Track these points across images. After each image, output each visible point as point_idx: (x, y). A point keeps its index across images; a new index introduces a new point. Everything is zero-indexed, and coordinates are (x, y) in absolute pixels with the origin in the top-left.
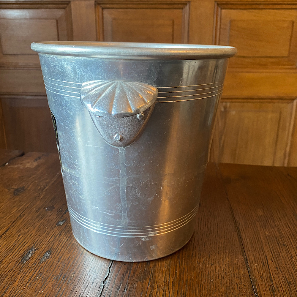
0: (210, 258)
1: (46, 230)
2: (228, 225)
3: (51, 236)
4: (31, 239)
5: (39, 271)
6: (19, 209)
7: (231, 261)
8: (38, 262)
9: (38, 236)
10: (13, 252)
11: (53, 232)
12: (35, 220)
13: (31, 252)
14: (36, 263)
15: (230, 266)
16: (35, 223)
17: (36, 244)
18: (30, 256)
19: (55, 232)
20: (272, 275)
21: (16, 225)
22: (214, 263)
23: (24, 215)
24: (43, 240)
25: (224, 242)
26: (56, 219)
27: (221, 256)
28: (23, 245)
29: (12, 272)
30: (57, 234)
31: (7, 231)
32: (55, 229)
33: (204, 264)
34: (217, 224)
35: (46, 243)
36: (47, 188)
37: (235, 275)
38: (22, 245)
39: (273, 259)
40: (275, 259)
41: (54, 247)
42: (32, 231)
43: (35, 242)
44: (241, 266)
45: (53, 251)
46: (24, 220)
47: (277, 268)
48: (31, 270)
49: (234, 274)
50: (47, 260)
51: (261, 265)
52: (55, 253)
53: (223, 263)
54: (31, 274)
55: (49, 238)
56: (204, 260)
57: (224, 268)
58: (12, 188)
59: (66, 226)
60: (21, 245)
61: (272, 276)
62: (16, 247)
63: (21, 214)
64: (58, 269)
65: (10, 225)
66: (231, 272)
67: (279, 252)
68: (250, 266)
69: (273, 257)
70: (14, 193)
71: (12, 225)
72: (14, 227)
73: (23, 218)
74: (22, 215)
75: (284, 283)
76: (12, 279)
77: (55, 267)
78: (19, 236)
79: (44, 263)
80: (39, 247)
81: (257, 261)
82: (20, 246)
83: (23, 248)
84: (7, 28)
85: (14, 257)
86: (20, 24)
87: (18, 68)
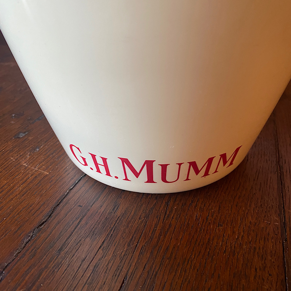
0: (220, 213)
2: (265, 162)
11: (4, 146)
15: (252, 232)
22: (224, 222)
25: (252, 188)
26: (18, 129)
27: (240, 211)
30: (8, 149)
32: (9, 142)
33: (206, 222)
44: (272, 234)
68: (288, 237)
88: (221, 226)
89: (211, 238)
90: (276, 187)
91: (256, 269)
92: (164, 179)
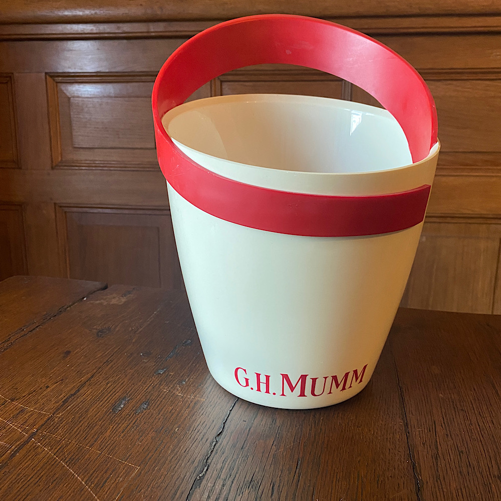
0: (358, 420)
1: (142, 379)
3: (148, 385)
4: (123, 388)
5: (135, 423)
6: (106, 354)
7: (385, 424)
8: (133, 413)
9: (131, 385)
10: (101, 401)
11: (151, 381)
12: (126, 367)
13: (124, 402)
14: (131, 414)
15: (383, 429)
16: (126, 370)
17: (130, 393)
18: (122, 406)
19: (153, 382)
20: (438, 442)
21: (103, 371)
22: (361, 425)
23: (112, 361)
24: (138, 390)
26: (155, 366)
27: (373, 418)
28: (114, 394)
29: (102, 421)
30: (156, 383)
31: (92, 377)
32: (153, 378)
33: (348, 426)
35: (142, 392)
36: (140, 330)
37: (389, 439)
39: (443, 425)
40: (446, 425)
41: (152, 398)
42: (123, 379)
43: (128, 392)
44: (398, 430)
45: (151, 402)
46: (112, 366)
47: (447, 435)
48: (125, 421)
49: (387, 438)
50: (145, 411)
51: (426, 430)
52: (154, 404)
53: (374, 427)
54: (125, 425)
55: (146, 388)
56: (349, 422)
57: (374, 431)
58: (94, 329)
59: (167, 375)
60: (111, 393)
61: (438, 444)
62: (104, 396)
64: (158, 422)
65: (95, 371)
66: (383, 436)
67: (454, 417)
68: (410, 431)
69: (444, 423)
70: (98, 334)
71: (98, 372)
72: (99, 374)
73: (112, 363)
74: (109, 360)
75: (453, 452)
76: (103, 428)
77: (155, 419)
78: (108, 384)
79: (140, 414)
80: (134, 396)
81: (421, 425)
82: (109, 395)
83: (114, 398)
84: (82, 110)
85: (103, 406)
86: (101, 105)
87: (94, 168)
88: (360, 427)
89: (354, 435)
90: (398, 401)
91: (389, 450)
92: (313, 394)
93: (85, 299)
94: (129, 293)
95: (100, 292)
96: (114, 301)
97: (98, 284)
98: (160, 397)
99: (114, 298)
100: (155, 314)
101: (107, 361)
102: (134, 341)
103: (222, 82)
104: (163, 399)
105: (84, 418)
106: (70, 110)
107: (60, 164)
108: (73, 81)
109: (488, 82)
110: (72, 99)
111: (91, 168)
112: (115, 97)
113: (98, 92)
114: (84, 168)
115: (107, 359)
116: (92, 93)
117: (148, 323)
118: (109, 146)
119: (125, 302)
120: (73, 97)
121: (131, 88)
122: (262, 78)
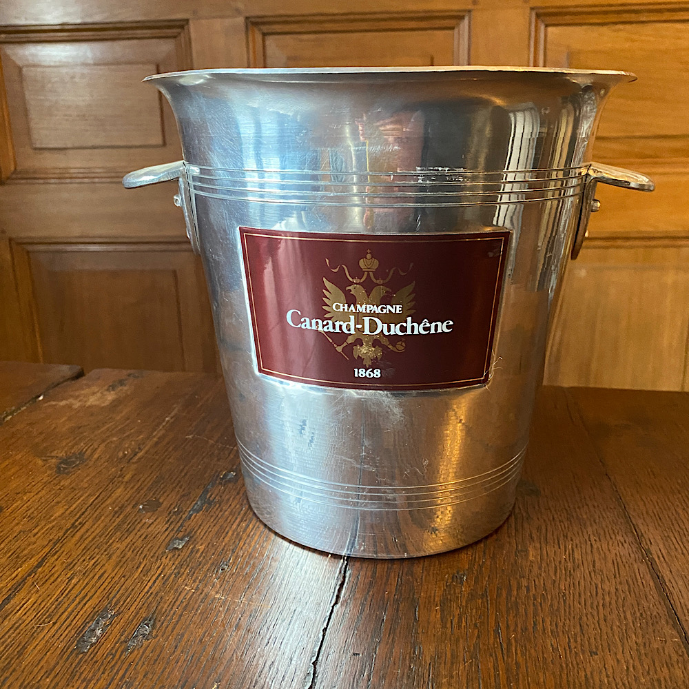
0: (586, 636)
1: (141, 563)
2: (620, 545)
3: (154, 578)
4: (103, 587)
5: (123, 676)
6: (72, 509)
7: (645, 644)
8: (120, 650)
9: (120, 579)
10: (54, 624)
11: (159, 568)
12: (111, 537)
13: (102, 622)
14: (116, 652)
15: (644, 657)
16: (110, 545)
17: (115, 600)
18: (99, 632)
19: (164, 569)
21: (62, 549)
22: (597, 649)
23: (82, 524)
24: (133, 590)
25: (617, 589)
26: (167, 533)
27: (615, 627)
28: (82, 604)
29: (51, 676)
30: (170, 572)
31: (39, 565)
32: (164, 558)
33: (570, 652)
34: (590, 541)
35: (141, 595)
36: (140, 455)
37: (663, 683)
38: (79, 603)
41: (162, 608)
42: (103, 565)
45: (159, 618)
46: (82, 536)
48: (103, 673)
49: (659, 680)
50: (146, 643)
52: (165, 623)
53: (623, 650)
55: (149, 584)
56: (569, 641)
57: (627, 662)
58: (52, 457)
59: (192, 551)
60: (76, 602)
62: (61, 610)
63: (76, 521)
64: (173, 669)
65: (47, 550)
66: (648, 673)
70: (59, 468)
71: (53, 551)
72: (56, 557)
73: (82, 531)
74: (76, 524)
77: (168, 663)
78: (71, 579)
79: (136, 652)
80: (123, 608)
82: (72, 606)
83: (81, 613)
84: (43, 87)
85: (56, 637)
86: (73, 77)
87: (68, 181)
93: (41, 398)
94: (121, 382)
95: (69, 382)
96: (92, 401)
97: (66, 370)
98: (178, 603)
99: (94, 394)
100: (168, 421)
101: (73, 524)
102: (126, 479)
103: (264, 35)
104: (185, 608)
105: (14, 670)
106: (22, 88)
107: (14, 176)
108: (24, 40)
109: (678, 26)
110: (24, 69)
111: (63, 181)
112: (95, 64)
113: (66, 57)
114: (53, 181)
115: (73, 521)
116: (58, 59)
117: (155, 439)
118: (90, 144)
119: (114, 401)
120: (28, 66)
121: (118, 49)
122: (328, 26)
